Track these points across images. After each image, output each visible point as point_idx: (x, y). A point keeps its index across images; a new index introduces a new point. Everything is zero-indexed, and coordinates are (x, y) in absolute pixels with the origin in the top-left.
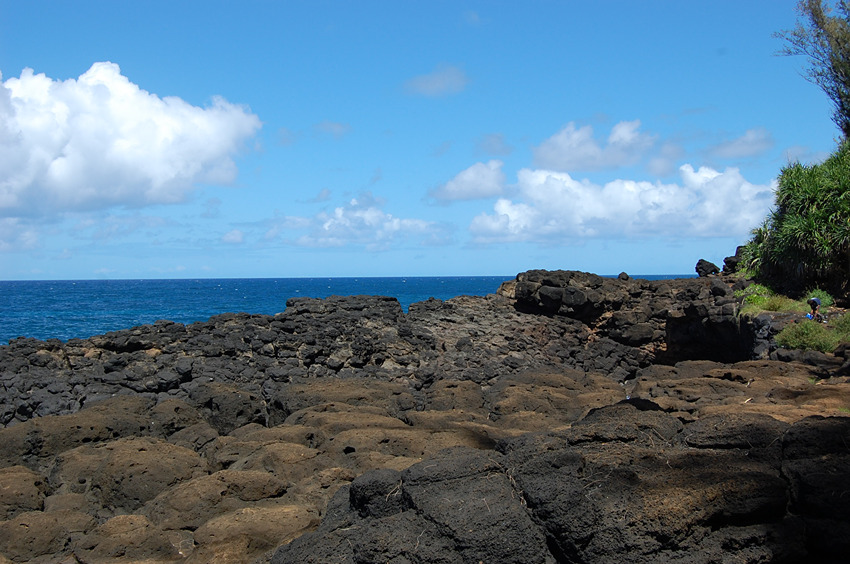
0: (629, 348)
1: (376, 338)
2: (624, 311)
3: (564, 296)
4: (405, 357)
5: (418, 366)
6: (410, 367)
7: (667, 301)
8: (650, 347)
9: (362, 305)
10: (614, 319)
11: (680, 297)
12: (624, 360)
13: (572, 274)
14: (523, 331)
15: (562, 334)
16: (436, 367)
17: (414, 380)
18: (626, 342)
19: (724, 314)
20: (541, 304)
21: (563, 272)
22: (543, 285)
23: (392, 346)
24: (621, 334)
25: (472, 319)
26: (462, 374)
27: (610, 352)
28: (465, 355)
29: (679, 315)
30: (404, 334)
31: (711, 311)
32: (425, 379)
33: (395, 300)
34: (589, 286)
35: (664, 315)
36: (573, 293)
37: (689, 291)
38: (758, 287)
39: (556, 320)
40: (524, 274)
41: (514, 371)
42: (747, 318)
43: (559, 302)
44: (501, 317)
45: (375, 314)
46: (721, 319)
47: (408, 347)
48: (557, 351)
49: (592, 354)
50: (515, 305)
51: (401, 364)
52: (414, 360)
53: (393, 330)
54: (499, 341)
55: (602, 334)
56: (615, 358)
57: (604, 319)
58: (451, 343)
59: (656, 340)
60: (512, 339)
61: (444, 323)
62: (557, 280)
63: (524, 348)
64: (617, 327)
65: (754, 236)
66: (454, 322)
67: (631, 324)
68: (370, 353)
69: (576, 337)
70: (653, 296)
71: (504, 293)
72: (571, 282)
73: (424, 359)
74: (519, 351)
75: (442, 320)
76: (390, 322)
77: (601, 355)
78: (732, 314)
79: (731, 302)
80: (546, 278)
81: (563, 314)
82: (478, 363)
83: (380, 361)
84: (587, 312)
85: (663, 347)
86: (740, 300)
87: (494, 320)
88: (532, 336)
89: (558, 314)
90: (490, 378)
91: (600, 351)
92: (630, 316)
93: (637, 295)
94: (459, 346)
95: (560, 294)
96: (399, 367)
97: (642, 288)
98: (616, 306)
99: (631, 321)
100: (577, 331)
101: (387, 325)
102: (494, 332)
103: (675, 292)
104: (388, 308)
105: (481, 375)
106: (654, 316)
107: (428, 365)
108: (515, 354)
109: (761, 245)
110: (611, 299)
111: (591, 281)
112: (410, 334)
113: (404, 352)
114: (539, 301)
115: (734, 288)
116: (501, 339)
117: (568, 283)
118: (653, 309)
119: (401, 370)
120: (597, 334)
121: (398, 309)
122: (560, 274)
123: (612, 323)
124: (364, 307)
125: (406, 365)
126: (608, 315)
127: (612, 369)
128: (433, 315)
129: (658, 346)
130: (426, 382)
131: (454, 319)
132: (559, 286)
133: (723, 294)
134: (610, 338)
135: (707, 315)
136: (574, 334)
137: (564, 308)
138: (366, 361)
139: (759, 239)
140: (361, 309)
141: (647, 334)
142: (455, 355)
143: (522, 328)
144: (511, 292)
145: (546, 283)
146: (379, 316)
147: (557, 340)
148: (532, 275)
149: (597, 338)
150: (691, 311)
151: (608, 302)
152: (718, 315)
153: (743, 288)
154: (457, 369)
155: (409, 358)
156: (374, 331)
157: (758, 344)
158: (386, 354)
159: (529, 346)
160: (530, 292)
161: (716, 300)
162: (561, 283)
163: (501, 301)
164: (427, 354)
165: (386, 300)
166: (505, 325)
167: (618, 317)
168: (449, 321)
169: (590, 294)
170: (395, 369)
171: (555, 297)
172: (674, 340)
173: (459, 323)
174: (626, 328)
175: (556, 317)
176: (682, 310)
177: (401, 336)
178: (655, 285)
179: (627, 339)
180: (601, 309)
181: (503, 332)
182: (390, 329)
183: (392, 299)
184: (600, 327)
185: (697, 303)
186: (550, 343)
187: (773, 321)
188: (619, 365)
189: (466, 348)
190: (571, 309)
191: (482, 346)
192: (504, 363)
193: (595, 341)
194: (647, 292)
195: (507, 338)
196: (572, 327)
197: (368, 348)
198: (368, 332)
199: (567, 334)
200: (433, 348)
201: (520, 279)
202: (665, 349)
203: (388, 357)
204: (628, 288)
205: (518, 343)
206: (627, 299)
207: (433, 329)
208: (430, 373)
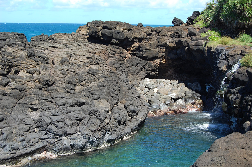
0: (147, 62)
1: (14, 58)
2: (144, 42)
3: (114, 34)
4: (32, 69)
5: (39, 74)
6: (35, 75)
7: (166, 38)
8: (157, 61)
9: (5, 37)
10: (139, 47)
11: (173, 36)
12: (144, 68)
13: (118, 23)
14: (95, 53)
15: (114, 54)
16: (50, 75)
17: (38, 84)
18: (145, 58)
19: (197, 46)
20: (102, 38)
21: (113, 22)
22: (103, 28)
23: (24, 62)
24: (142, 55)
25: (66, 46)
26: (66, 79)
27: (137, 64)
28: (66, 67)
29: (172, 45)
30: (31, 55)
31: (190, 44)
32: (45, 83)
33: (23, 35)
34: (126, 30)
35: (165, 45)
36: (118, 33)
37: (177, 33)
38: (213, 32)
39: (110, 47)
40: (91, 22)
41: (94, 77)
42: (211, 48)
43: (111, 38)
44: (82, 45)
45: (13, 44)
46: (196, 48)
47: (34, 63)
48: (114, 64)
49: (128, 65)
50: (88, 39)
51: (30, 73)
52: (37, 71)
53: (24, 53)
54: (83, 59)
55: (133, 54)
56: (140, 66)
57: (134, 47)
58: (57, 60)
59: (160, 58)
60: (91, 58)
61: (52, 49)
62: (110, 26)
63: (98, 63)
64: (140, 51)
65: (208, 6)
66: (57, 48)
67: (148, 50)
68: (11, 67)
69: (121, 56)
70: (158, 35)
71: (80, 32)
72: (117, 27)
73: (43, 69)
74: (95, 65)
75: (50, 47)
76: (22, 48)
77: (133, 65)
78: (202, 46)
79: (200, 39)
80: (105, 25)
81: (113, 44)
82: (74, 72)
83: (17, 72)
84: (125, 43)
85: (164, 61)
86: (205, 38)
87: (79, 47)
88: (100, 56)
89: (111, 44)
90: (82, 82)
91: (131, 63)
92: (148, 45)
93: (150, 35)
94: (62, 62)
95: (112, 33)
96: (28, 75)
97: (152, 31)
98: (140, 40)
99: (148, 48)
100: (121, 53)
101: (21, 50)
102: (79, 54)
103: (170, 33)
104: (20, 39)
105: (77, 80)
106: (159, 45)
107: (45, 74)
108: (93, 67)
109: (211, 11)
110: (138, 36)
111: (127, 27)
112: (34, 56)
113: (31, 66)
114: (101, 37)
115: (200, 32)
116: (84, 58)
117: (116, 28)
118: (159, 42)
119: (30, 77)
120: (130, 54)
121: (25, 39)
122: (111, 23)
123: (138, 49)
124: (7, 39)
125: (32, 74)
126: (136, 44)
127: (138, 72)
128: (45, 43)
129: (161, 61)
130: (45, 85)
131: (56, 46)
132: (111, 29)
133: (195, 35)
134: (137, 56)
135: (188, 46)
136: (120, 54)
137: (114, 41)
138: (8, 72)
139: (210, 8)
140: (5, 40)
141: (156, 54)
142: (60, 68)
143: (95, 51)
144: (84, 32)
145: (105, 27)
146: (16, 45)
147: (113, 58)
148: (96, 23)
149: (130, 56)
150: (180, 43)
151: (136, 38)
152: (194, 46)
153: (205, 32)
154: (63, 76)
155: (34, 70)
156: (13, 54)
157: (220, 62)
158: (21, 67)
159: (101, 62)
160: (96, 32)
161: (191, 38)
162: (112, 28)
163: (80, 37)
164: (44, 67)
165: (19, 35)
166: (85, 50)
167: (142, 46)
168: (54, 47)
169: (127, 33)
170: (26, 76)
171: (109, 35)
172: (169, 58)
173: (60, 48)
174: (145, 52)
175: (109, 45)
176: (174, 43)
177: (29, 56)
178: (158, 30)
179: (146, 57)
180: (133, 42)
181: (85, 54)
182: (22, 52)
183: (22, 35)
184: (132, 51)
185: (182, 39)
186: (109, 60)
187: (226, 50)
188: (142, 70)
189: (66, 63)
190: (117, 41)
191: (75, 62)
192: (88, 72)
193: (129, 58)
194: (154, 33)
195: (88, 58)
196: (118, 51)
197: (10, 64)
198: (9, 54)
199: (116, 54)
200: (47, 63)
201: (89, 25)
202: (164, 63)
203: (22, 69)
204: (145, 31)
205: (95, 60)
206: (145, 37)
207: (46, 52)
208: (48, 79)
